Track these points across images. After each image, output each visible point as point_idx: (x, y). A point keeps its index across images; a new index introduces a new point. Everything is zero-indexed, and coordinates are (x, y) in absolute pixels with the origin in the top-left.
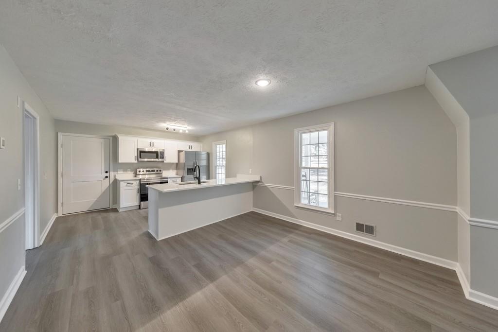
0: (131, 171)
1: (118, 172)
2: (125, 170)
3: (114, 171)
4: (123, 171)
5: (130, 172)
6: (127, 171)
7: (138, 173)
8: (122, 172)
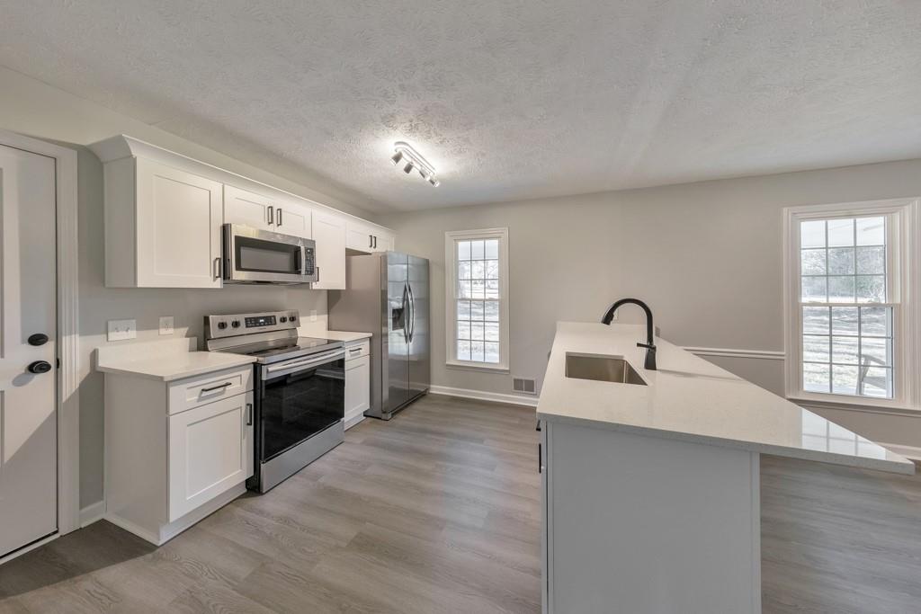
0: (176, 326)
1: (113, 336)
2: (148, 323)
3: (86, 331)
4: (140, 328)
5: (171, 331)
6: (157, 327)
7: (214, 332)
8: (133, 334)
